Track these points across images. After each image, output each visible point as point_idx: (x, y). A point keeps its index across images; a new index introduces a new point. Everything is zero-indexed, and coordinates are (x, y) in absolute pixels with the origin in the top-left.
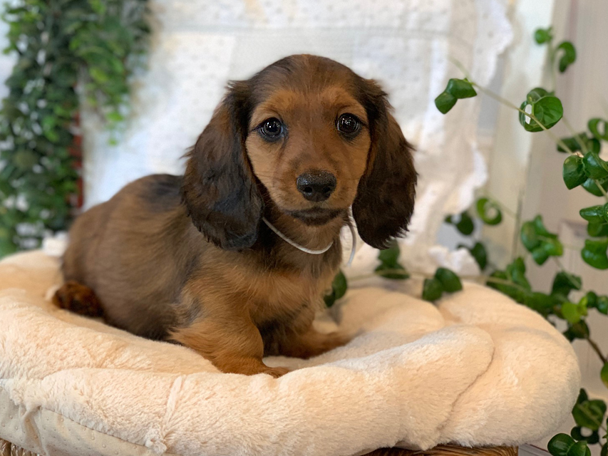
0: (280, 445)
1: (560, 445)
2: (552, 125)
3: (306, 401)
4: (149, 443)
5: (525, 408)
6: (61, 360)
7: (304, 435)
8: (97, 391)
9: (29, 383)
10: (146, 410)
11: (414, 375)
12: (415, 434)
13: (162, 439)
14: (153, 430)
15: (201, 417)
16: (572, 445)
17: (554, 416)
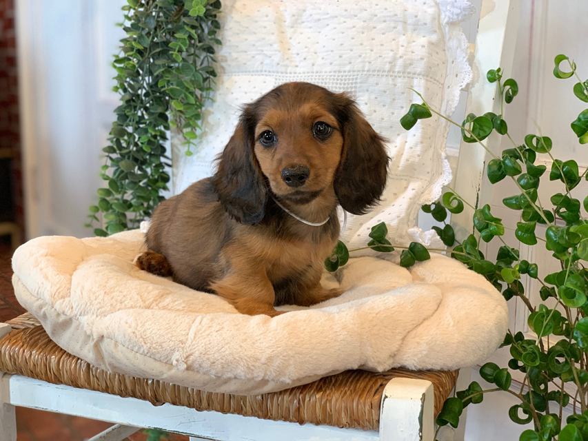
0: (268, 366)
1: (488, 371)
2: (484, 138)
3: (289, 334)
4: (174, 363)
5: (458, 343)
6: (121, 303)
7: (286, 358)
8: (140, 325)
9: (98, 319)
10: (173, 339)
11: (373, 317)
12: (372, 359)
13: (183, 359)
14: (178, 353)
15: (212, 344)
16: (498, 371)
17: (482, 349)
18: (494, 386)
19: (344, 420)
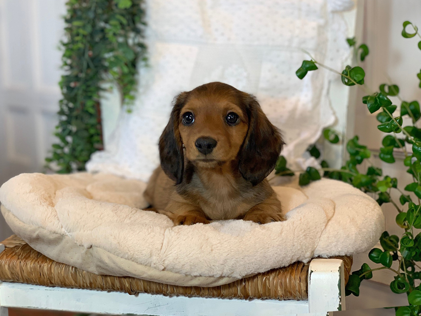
1: (375, 255)
16: (382, 254)
18: (381, 265)
19: (280, 292)
